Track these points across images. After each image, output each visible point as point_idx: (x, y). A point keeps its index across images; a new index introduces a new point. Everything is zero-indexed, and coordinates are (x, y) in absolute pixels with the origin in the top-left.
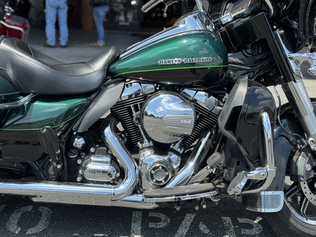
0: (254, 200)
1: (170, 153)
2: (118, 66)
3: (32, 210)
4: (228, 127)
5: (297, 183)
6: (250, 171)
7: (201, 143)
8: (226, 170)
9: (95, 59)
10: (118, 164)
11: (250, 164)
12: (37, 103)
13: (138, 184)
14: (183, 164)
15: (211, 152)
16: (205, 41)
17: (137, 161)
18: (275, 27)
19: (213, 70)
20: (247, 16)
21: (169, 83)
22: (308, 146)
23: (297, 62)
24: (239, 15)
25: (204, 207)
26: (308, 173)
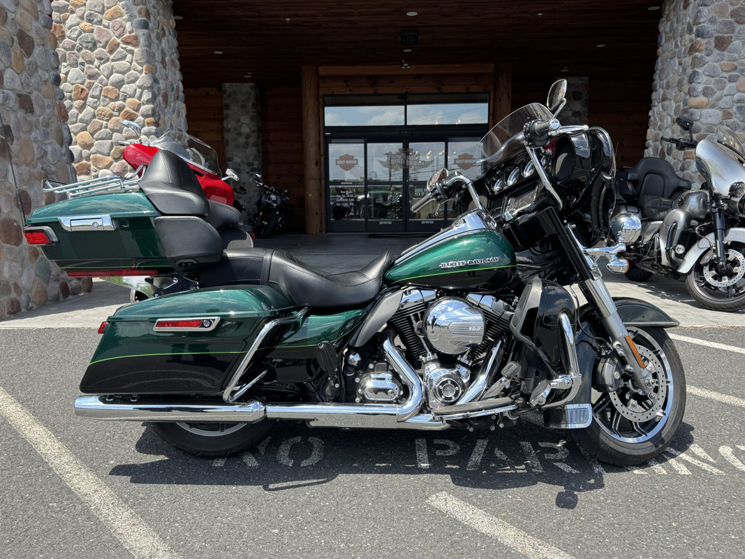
0: (558, 415)
1: (458, 366)
2: (394, 273)
3: (301, 441)
4: (523, 331)
5: (605, 395)
6: (553, 379)
7: (492, 353)
8: (523, 383)
9: (368, 267)
10: (400, 380)
11: (552, 371)
12: (312, 317)
13: (425, 403)
14: (473, 378)
15: (503, 364)
16: (488, 241)
17: (422, 376)
18: (565, 221)
19: (500, 271)
20: (533, 211)
21: (451, 288)
22: (615, 351)
23: (593, 257)
24: (523, 210)
25: (501, 426)
26: (616, 381)
